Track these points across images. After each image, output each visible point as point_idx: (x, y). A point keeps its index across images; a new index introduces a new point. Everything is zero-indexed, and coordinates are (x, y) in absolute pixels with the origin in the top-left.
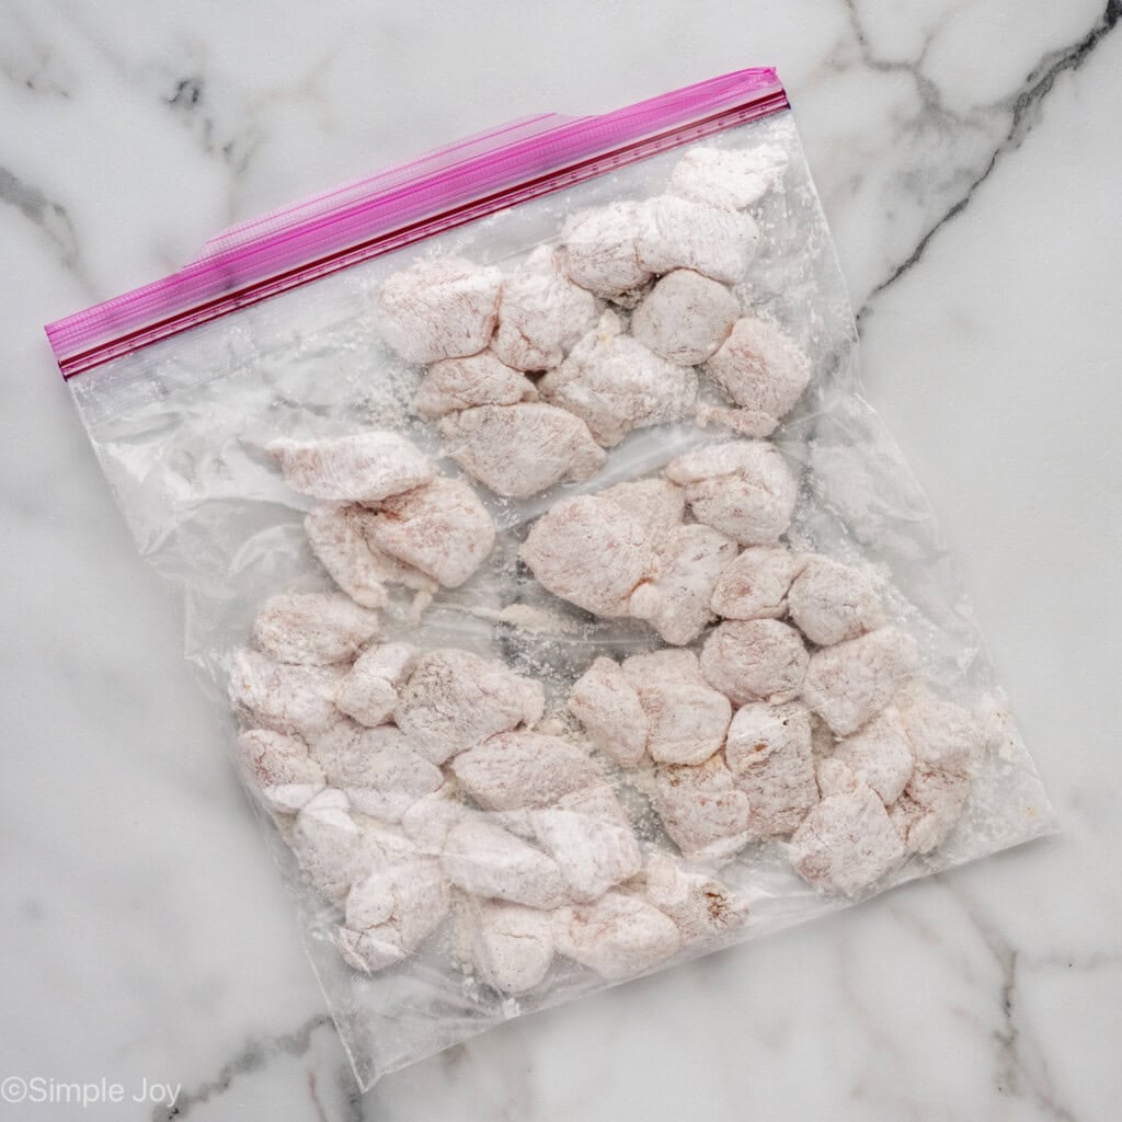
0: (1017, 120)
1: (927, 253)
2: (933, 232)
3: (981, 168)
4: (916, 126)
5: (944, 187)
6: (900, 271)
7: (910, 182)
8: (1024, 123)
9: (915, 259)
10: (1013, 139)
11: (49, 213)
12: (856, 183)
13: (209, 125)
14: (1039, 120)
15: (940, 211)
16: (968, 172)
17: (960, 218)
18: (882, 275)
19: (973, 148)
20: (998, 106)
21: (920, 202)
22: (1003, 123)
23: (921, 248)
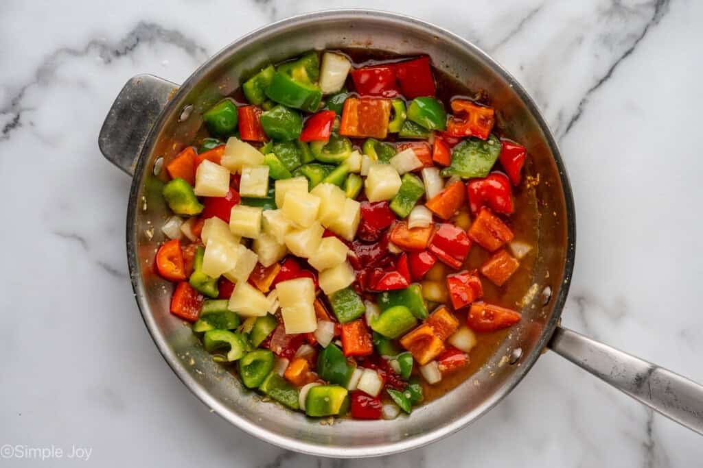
0: (657, 11)
1: (614, 74)
2: (616, 64)
3: (640, 33)
4: (610, 13)
5: (622, 43)
6: (601, 82)
7: (606, 40)
8: (660, 13)
9: (608, 76)
10: (655, 20)
11: (198, 51)
12: (580, 40)
13: (274, 11)
14: (668, 10)
15: (620, 54)
16: (634, 36)
17: (629, 58)
18: (592, 84)
19: (636, 25)
20: (648, 4)
21: (611, 49)
22: (651, 12)
23: (611, 71)
